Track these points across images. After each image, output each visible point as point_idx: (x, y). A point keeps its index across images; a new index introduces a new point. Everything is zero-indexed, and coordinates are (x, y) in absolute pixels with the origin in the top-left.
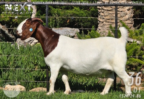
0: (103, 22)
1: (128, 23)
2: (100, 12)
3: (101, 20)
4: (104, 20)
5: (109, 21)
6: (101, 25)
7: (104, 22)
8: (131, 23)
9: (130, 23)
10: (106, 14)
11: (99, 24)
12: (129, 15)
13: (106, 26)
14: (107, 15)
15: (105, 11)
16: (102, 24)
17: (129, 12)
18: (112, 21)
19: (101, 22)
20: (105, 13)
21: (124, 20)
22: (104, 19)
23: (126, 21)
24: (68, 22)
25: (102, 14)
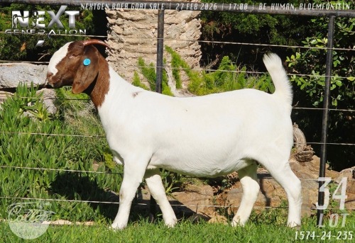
0: (119, 51)
1: (188, 56)
2: (112, 25)
3: (115, 45)
4: (122, 45)
5: (135, 47)
6: (115, 59)
7: (123, 51)
8: (194, 56)
9: (191, 56)
10: (127, 31)
11: (107, 56)
12: (189, 35)
13: (126, 61)
14: (130, 32)
15: (126, 22)
16: (118, 55)
17: (190, 26)
18: (144, 49)
19: (114, 49)
20: (125, 26)
21: (175, 46)
22: (121, 41)
23: (180, 48)
24: (23, 48)
25: (116, 29)
